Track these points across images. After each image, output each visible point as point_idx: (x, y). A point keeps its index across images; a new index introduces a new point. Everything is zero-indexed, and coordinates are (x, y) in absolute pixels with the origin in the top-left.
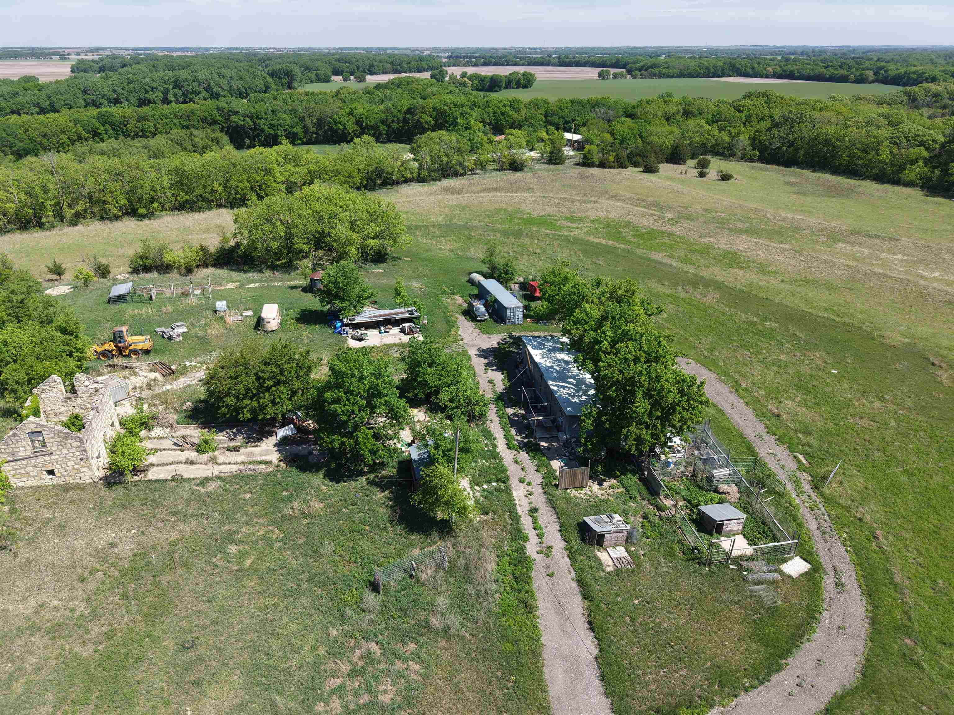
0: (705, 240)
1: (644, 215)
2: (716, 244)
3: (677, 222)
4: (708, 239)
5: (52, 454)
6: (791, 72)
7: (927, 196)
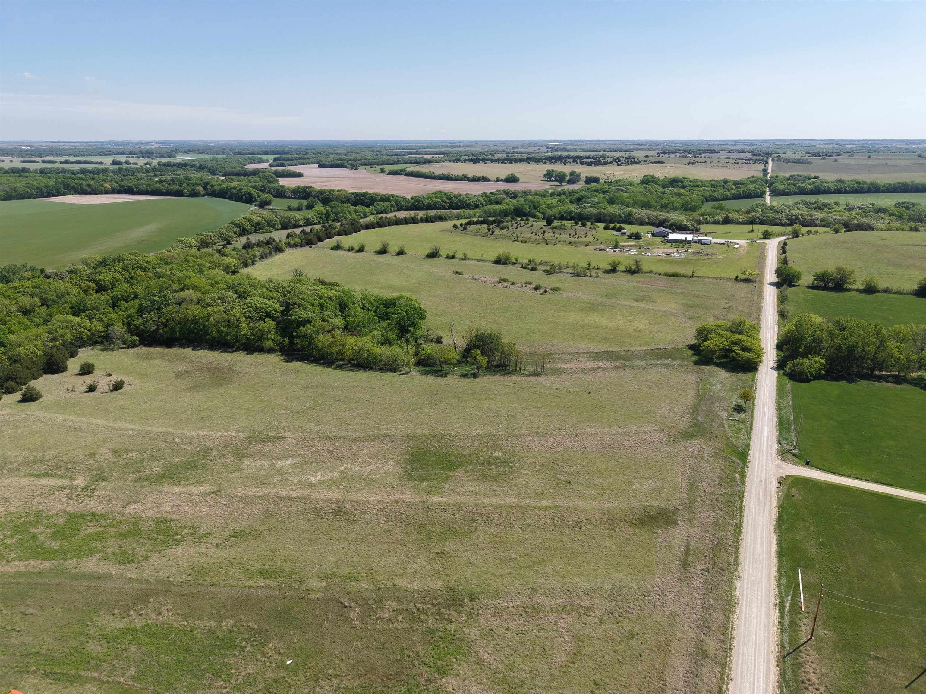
0: (130, 509)
1: (52, 491)
2: (143, 511)
3: (93, 490)
4: (132, 506)
6: (129, 187)
7: (287, 362)
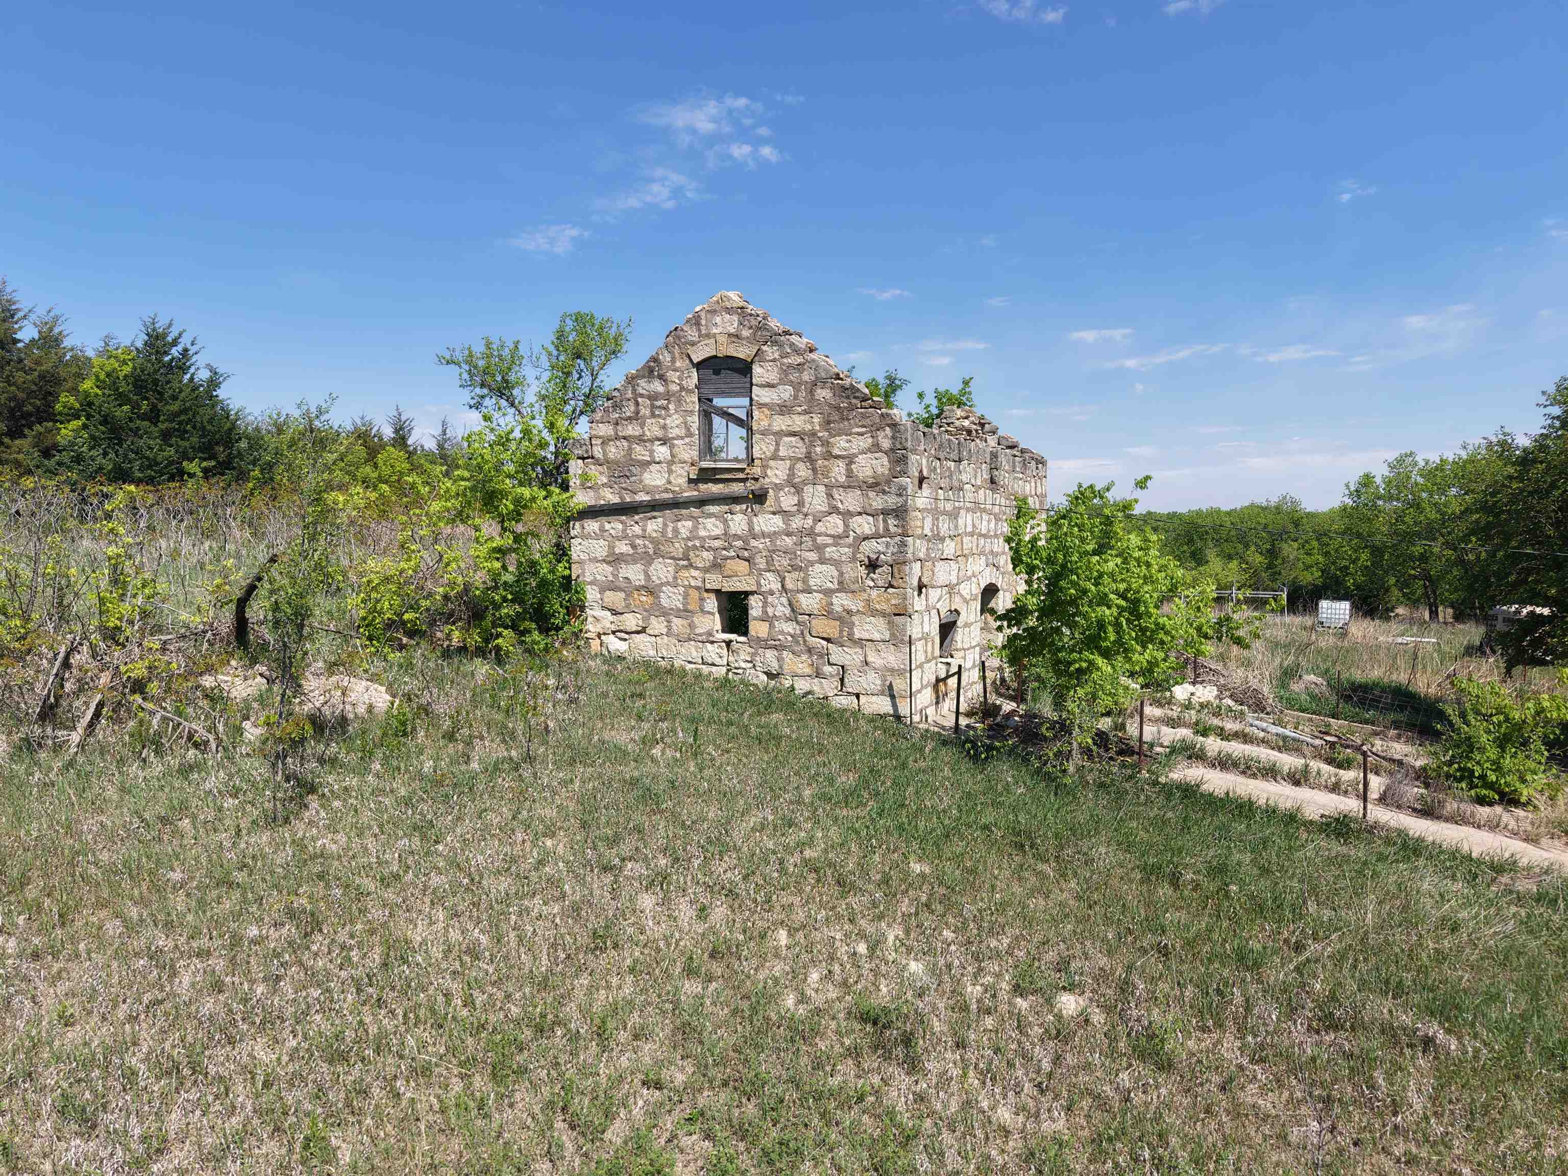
5: (759, 498)
